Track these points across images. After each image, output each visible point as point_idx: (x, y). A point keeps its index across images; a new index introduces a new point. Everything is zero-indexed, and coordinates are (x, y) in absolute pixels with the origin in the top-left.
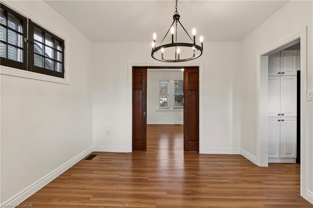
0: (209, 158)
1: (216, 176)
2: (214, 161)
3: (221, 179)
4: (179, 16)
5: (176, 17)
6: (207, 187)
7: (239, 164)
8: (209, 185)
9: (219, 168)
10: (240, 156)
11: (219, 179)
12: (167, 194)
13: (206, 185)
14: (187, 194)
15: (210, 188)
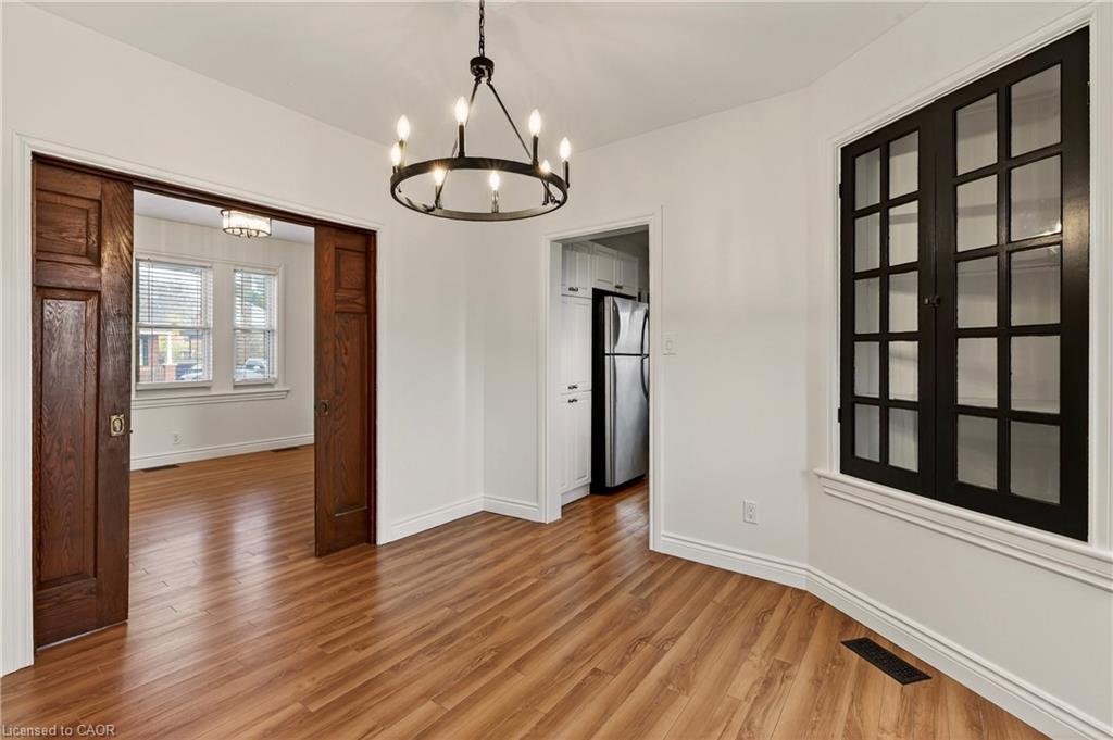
0: (422, 547)
1: (496, 583)
2: (446, 551)
3: (516, 584)
4: (489, 64)
5: (481, 66)
6: (508, 619)
7: (505, 534)
8: (508, 613)
9: (478, 561)
10: (486, 515)
11: (510, 588)
12: (439, 704)
13: (503, 617)
14: (488, 667)
15: (518, 617)
